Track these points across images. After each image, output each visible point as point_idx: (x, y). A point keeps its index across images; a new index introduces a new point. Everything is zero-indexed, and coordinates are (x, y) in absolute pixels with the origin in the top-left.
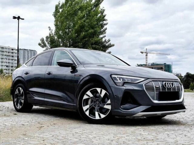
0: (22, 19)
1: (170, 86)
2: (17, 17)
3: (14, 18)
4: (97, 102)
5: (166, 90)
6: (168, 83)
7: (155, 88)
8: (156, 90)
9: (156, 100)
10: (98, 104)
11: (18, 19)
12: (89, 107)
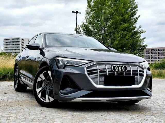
0: (79, 13)
1: (122, 70)
2: (75, 11)
3: (73, 12)
4: (49, 85)
5: (115, 74)
6: (118, 67)
7: (99, 72)
8: (100, 74)
9: (100, 84)
10: (50, 87)
11: (77, 14)
12: (41, 90)
